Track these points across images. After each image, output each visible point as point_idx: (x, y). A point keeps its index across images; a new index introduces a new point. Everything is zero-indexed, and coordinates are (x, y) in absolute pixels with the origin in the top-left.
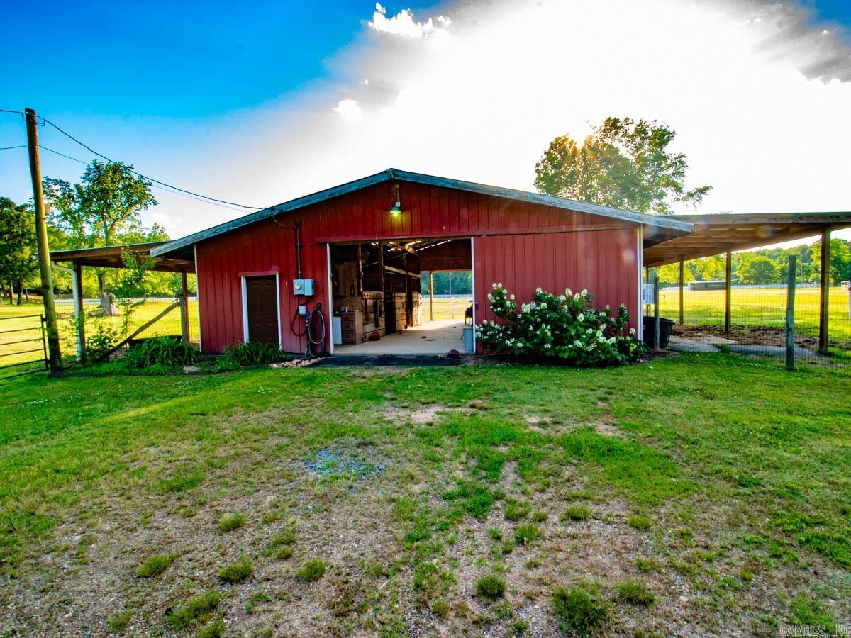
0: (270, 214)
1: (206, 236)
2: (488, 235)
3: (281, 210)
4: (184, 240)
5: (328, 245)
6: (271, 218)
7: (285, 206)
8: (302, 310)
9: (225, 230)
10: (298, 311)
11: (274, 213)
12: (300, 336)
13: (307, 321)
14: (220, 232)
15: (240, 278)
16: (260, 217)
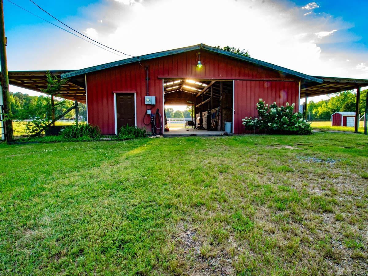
0: (137, 60)
1: (98, 69)
2: (240, 80)
3: (143, 59)
4: (83, 70)
5: (163, 79)
6: (138, 62)
7: (145, 56)
8: (149, 112)
9: (109, 67)
10: (146, 112)
11: (139, 60)
12: (147, 125)
13: (152, 118)
14: (106, 67)
15: (114, 94)
16: (131, 61)
